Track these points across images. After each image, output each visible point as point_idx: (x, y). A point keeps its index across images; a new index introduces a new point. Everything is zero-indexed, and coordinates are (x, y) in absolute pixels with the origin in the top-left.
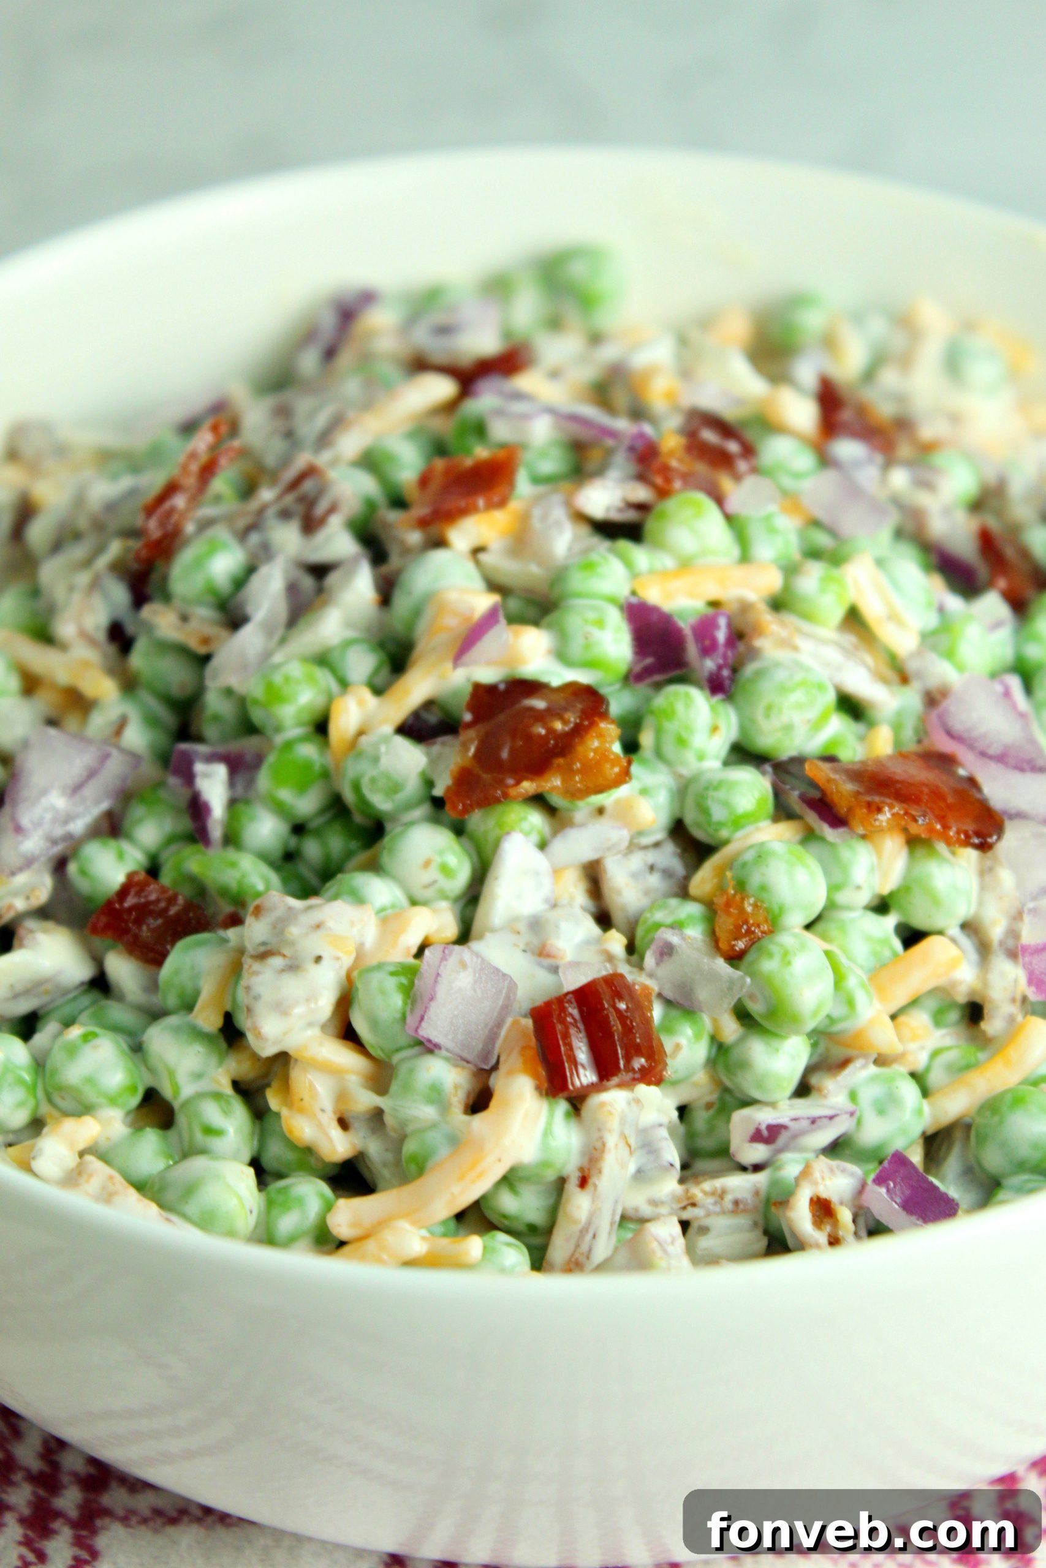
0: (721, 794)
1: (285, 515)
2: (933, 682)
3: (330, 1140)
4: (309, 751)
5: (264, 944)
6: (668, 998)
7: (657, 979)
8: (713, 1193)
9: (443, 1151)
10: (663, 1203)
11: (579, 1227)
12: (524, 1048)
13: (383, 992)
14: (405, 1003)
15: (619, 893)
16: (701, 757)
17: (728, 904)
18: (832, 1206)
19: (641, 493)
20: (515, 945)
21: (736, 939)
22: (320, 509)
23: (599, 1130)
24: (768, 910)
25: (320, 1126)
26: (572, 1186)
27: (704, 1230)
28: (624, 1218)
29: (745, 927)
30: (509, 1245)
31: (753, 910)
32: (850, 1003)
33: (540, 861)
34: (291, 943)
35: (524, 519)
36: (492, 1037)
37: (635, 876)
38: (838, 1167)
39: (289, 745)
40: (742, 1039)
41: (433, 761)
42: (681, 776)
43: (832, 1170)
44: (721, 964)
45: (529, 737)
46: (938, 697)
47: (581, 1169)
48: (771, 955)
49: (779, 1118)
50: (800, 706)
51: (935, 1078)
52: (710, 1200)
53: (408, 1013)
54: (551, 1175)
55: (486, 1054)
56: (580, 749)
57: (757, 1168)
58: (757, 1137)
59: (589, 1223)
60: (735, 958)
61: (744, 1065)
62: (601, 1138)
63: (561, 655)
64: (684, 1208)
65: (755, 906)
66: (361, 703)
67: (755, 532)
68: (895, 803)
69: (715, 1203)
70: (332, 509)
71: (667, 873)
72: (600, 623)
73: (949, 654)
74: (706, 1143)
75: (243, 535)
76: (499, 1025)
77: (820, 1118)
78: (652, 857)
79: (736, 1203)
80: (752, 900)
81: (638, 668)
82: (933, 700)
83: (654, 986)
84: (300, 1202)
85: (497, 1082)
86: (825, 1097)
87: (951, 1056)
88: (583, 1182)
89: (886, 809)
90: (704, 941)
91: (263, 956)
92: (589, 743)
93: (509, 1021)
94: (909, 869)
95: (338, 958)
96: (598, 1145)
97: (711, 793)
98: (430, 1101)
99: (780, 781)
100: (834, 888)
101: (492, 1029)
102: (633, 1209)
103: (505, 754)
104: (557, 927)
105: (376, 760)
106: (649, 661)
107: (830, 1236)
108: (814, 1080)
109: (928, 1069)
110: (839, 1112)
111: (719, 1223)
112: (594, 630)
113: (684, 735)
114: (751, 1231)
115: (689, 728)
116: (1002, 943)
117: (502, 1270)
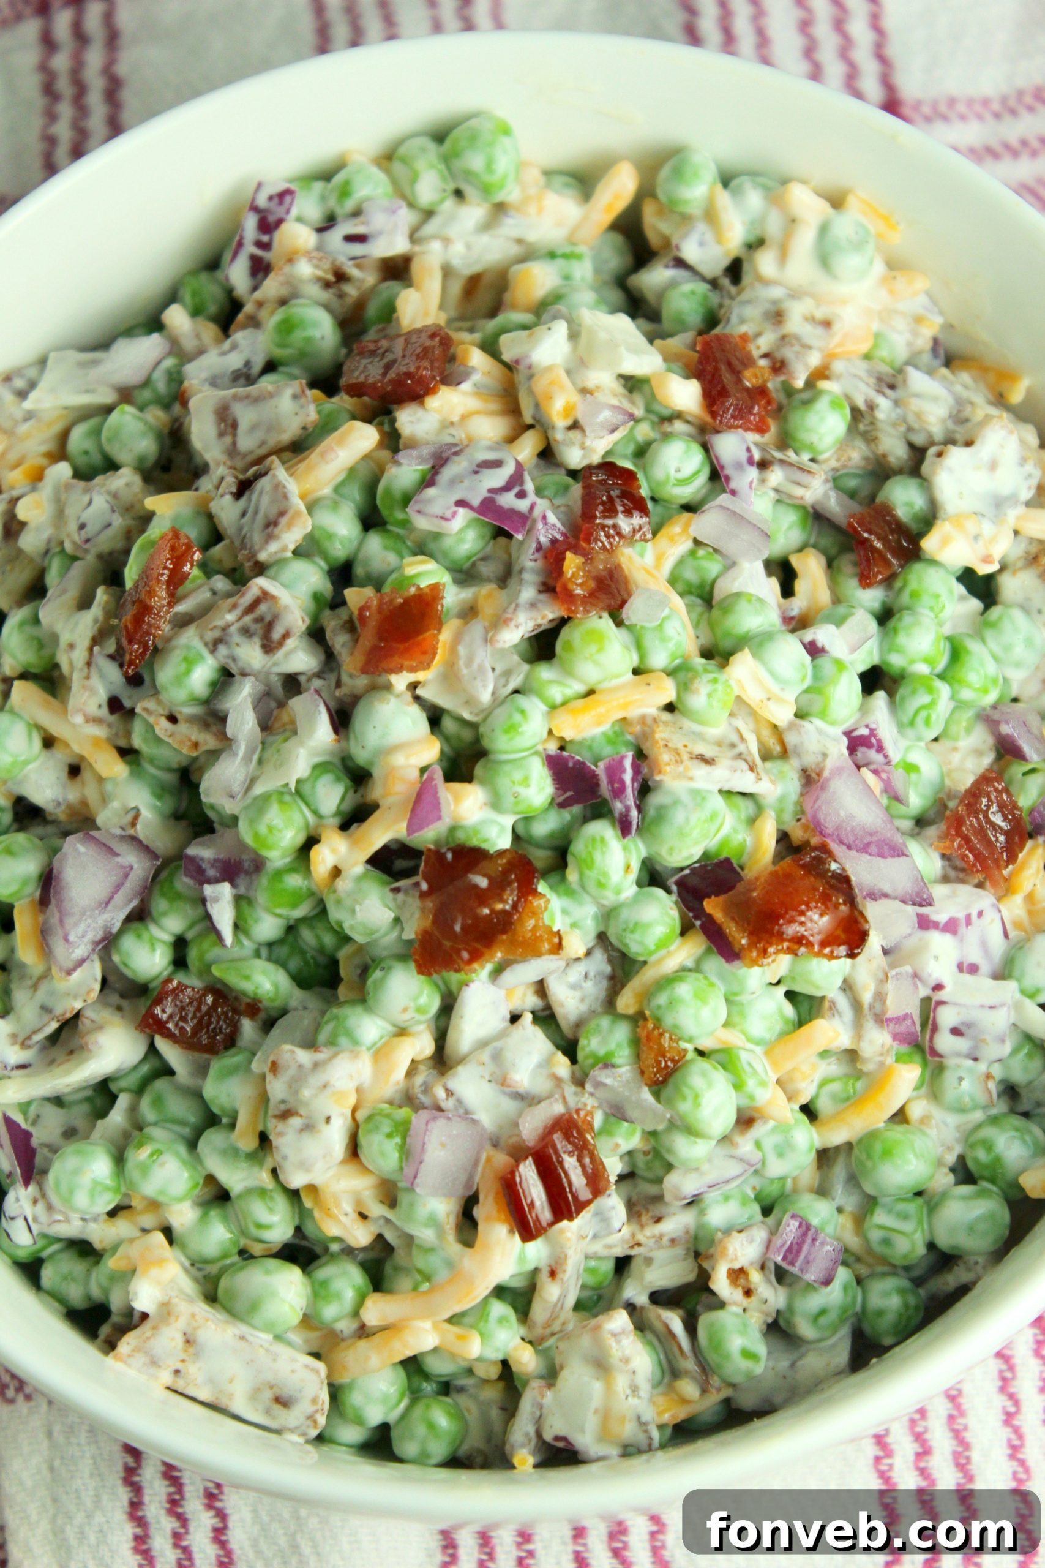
0: (636, 936)
1: (246, 632)
2: (810, 760)
3: (356, 1239)
4: (295, 881)
5: (283, 1102)
6: (606, 1110)
7: (597, 1099)
8: (653, 1236)
9: (442, 1275)
10: (615, 1246)
11: (552, 1304)
12: (497, 1194)
13: (383, 1154)
14: (401, 1159)
15: (562, 1004)
16: (618, 892)
17: (649, 1038)
18: (745, 1270)
20: (482, 1077)
21: (656, 1073)
22: (276, 635)
25: (345, 1227)
26: (544, 1276)
27: (649, 1261)
28: (587, 1258)
29: (663, 1061)
30: (501, 1320)
31: (669, 1044)
32: (752, 1096)
33: (494, 990)
34: (306, 1104)
36: (471, 1177)
37: (574, 987)
38: (747, 1239)
39: (279, 874)
40: (670, 1132)
41: (401, 907)
42: (603, 906)
43: (742, 1245)
44: (646, 1095)
45: (476, 918)
46: (813, 775)
47: (550, 1266)
48: (684, 1098)
49: (700, 1188)
50: (696, 843)
51: (824, 1106)
52: (652, 1240)
53: (404, 1165)
55: (468, 1186)
56: (520, 928)
60: (656, 1089)
62: (563, 1252)
63: (496, 804)
64: (632, 1247)
65: (670, 1039)
66: (334, 851)
67: (651, 642)
69: (656, 1241)
70: (286, 636)
71: (598, 977)
72: (526, 782)
73: (824, 713)
75: (214, 646)
76: (476, 1163)
77: (732, 1178)
78: (583, 967)
79: (673, 1241)
80: (667, 1035)
81: (560, 799)
82: (810, 779)
83: (594, 1103)
84: (338, 1296)
85: (479, 1212)
86: (737, 1151)
87: (835, 1087)
88: (553, 1274)
91: (285, 1115)
92: (526, 923)
93: (484, 1156)
94: (793, 966)
95: (342, 1114)
96: (562, 1256)
98: (427, 1225)
99: (686, 906)
100: (731, 995)
103: (458, 928)
104: (514, 1062)
105: (353, 912)
106: (569, 794)
107: (744, 1289)
109: (817, 1097)
111: (660, 1255)
112: (521, 790)
113: (603, 880)
114: (684, 1260)
115: (605, 874)
116: (871, 1007)
117: (498, 1350)
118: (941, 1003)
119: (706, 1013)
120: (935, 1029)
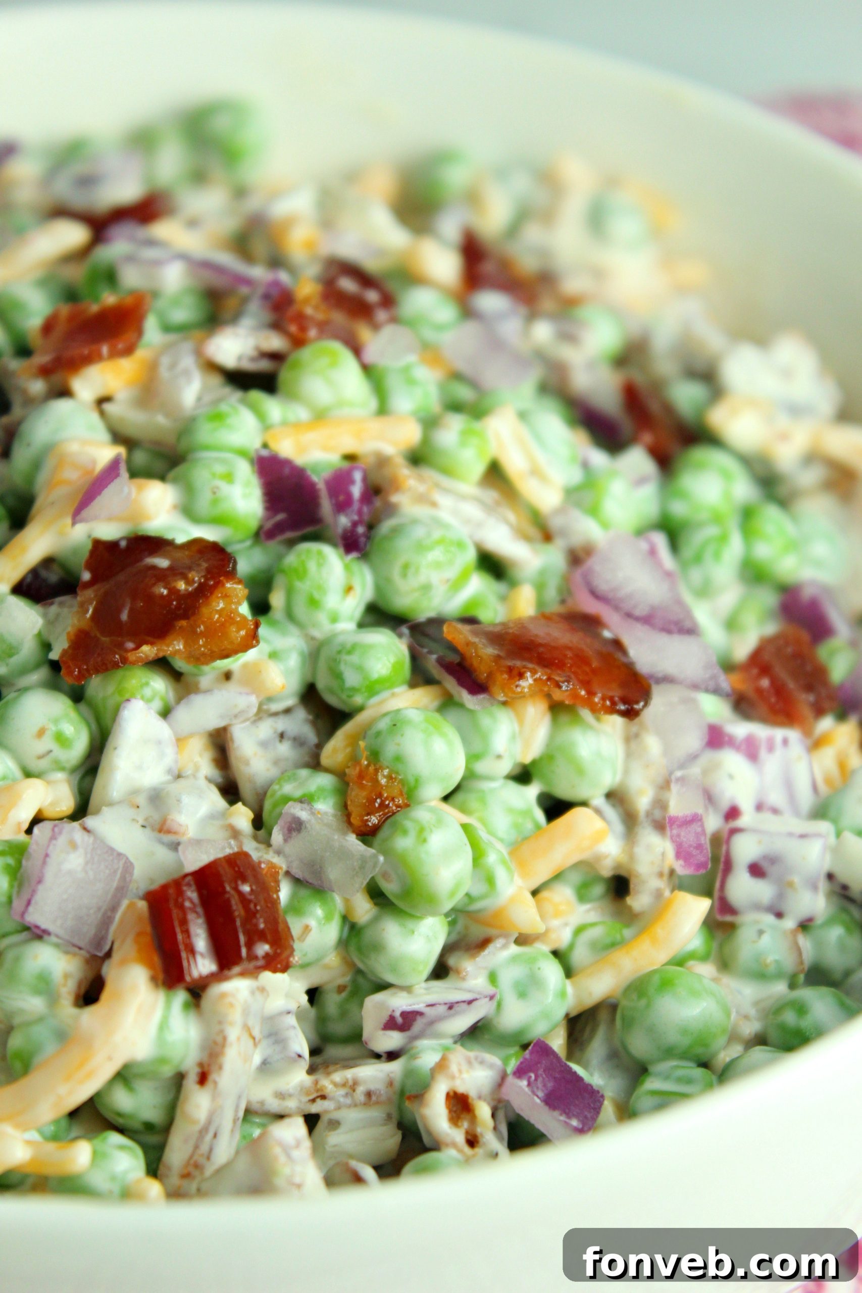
0: (354, 658)
2: (577, 540)
6: (297, 876)
7: (285, 856)
8: (344, 1085)
9: (50, 1048)
10: (290, 1096)
11: (197, 1128)
12: (139, 934)
14: (11, 886)
15: (247, 763)
16: (334, 619)
17: (361, 776)
18: (470, 1100)
19: (275, 342)
20: (134, 820)
21: (368, 814)
23: (220, 1023)
24: (402, 782)
26: (191, 1082)
27: (335, 1124)
28: (249, 1112)
29: (378, 801)
30: (122, 1147)
31: (388, 782)
32: (490, 880)
33: (162, 729)
35: (152, 368)
36: (106, 922)
37: (264, 744)
38: (476, 1058)
40: (376, 920)
41: (50, 623)
42: (313, 639)
43: (469, 1063)
44: (352, 839)
45: (150, 598)
46: (582, 555)
47: (201, 1065)
49: (414, 1004)
50: (438, 565)
51: (579, 956)
52: (342, 1092)
53: (14, 896)
54: (168, 1071)
55: (99, 940)
56: (205, 611)
57: (392, 1056)
58: (391, 1024)
59: (209, 1122)
60: (367, 835)
61: (378, 947)
62: (222, 1031)
63: (188, 511)
64: (313, 1101)
65: (390, 778)
67: (394, 383)
68: (537, 667)
69: (347, 1095)
71: (298, 742)
72: (229, 478)
73: (593, 511)
74: (339, 1028)
76: (114, 908)
77: (458, 1002)
78: (281, 724)
79: (369, 1094)
80: (386, 772)
81: (269, 525)
82: (576, 558)
83: (280, 863)
85: (110, 971)
86: (464, 979)
87: (595, 933)
88: (203, 1079)
89: (528, 674)
90: (335, 816)
92: (214, 604)
93: (125, 903)
94: (552, 738)
96: (219, 1039)
97: (345, 657)
99: (418, 645)
100: (473, 757)
101: (105, 914)
102: (258, 1102)
103: (124, 616)
104: (179, 801)
106: (281, 517)
107: (467, 1133)
108: (452, 961)
109: (571, 946)
110: (478, 997)
111: (351, 1116)
112: (224, 487)
113: (316, 596)
114: (385, 1125)
115: (321, 589)
116: (648, 814)
117: (113, 1178)
118: (734, 831)
119: (439, 746)
120: (728, 867)
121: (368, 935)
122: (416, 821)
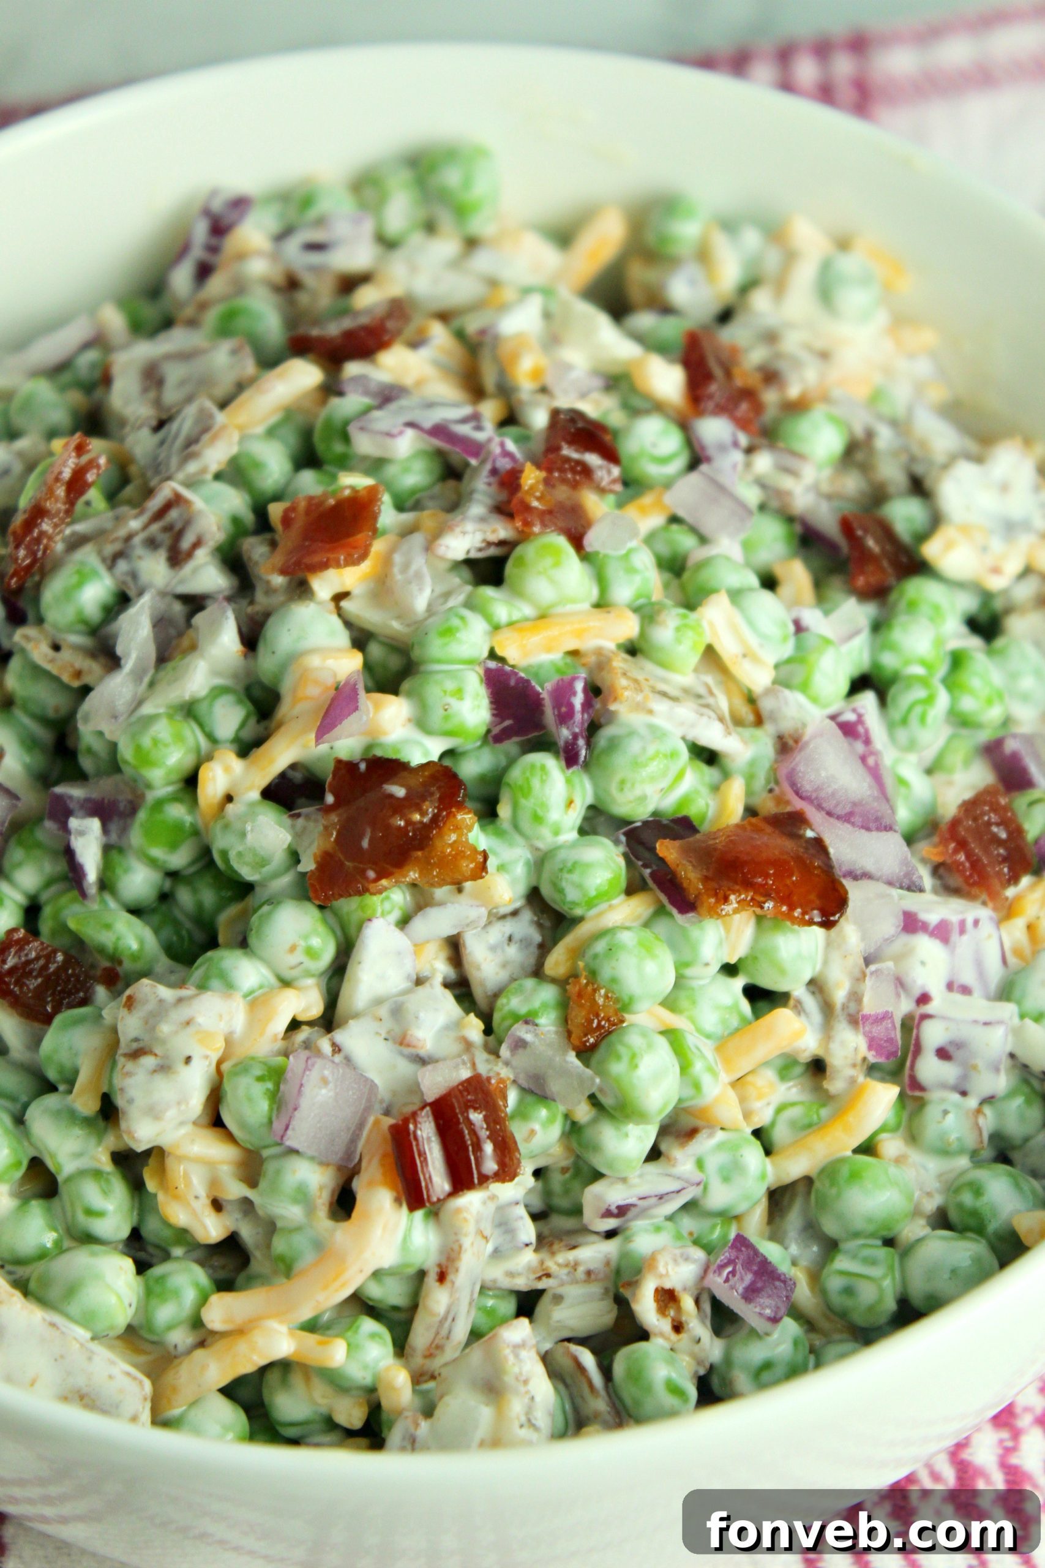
0: (575, 877)
1: (152, 544)
2: (786, 726)
3: (205, 1227)
4: (178, 812)
5: (136, 1040)
6: (523, 1086)
7: (513, 1068)
8: (567, 1265)
9: (308, 1257)
10: (519, 1274)
11: (438, 1319)
12: (385, 1156)
13: (250, 1100)
14: (271, 1109)
15: (478, 968)
16: (557, 832)
17: (580, 995)
18: (676, 1294)
19: (502, 531)
20: (377, 1033)
21: (586, 1035)
22: (186, 544)
23: (456, 1234)
24: (617, 1000)
25: (194, 1213)
26: (431, 1279)
27: (558, 1299)
28: (484, 1289)
29: (596, 1021)
30: (373, 1336)
31: (604, 1002)
32: (697, 1086)
33: (399, 940)
34: (163, 1042)
35: (387, 561)
36: (354, 1140)
37: (493, 949)
38: (682, 1255)
39: (159, 804)
40: (594, 1121)
41: (298, 835)
42: (537, 849)
43: (675, 1261)
44: (572, 1057)
45: (388, 827)
46: (791, 742)
47: (440, 1265)
48: (619, 1057)
49: (628, 1199)
50: (652, 779)
51: (780, 1134)
52: (565, 1271)
53: (274, 1118)
54: (412, 1271)
55: (349, 1154)
56: (438, 843)
57: (610, 1234)
58: (608, 1214)
59: (448, 1312)
60: (585, 1053)
61: (596, 1148)
62: (457, 1241)
63: (421, 723)
64: (539, 1278)
65: (606, 997)
66: (227, 769)
67: (614, 572)
68: (742, 890)
69: (569, 1273)
70: (197, 544)
71: (525, 942)
72: (459, 693)
73: (804, 687)
74: (563, 1202)
75: (112, 562)
76: (361, 1125)
77: (667, 1194)
78: (508, 927)
79: (589, 1273)
80: (603, 992)
81: (496, 730)
82: (786, 746)
83: (508, 1073)
84: (176, 1294)
85: (357, 1185)
86: (674, 1166)
87: (795, 1111)
88: (442, 1277)
89: (732, 897)
90: (556, 1033)
91: (136, 1054)
92: (446, 837)
93: (371, 1120)
94: (756, 939)
95: (207, 1057)
96: (456, 1247)
97: (566, 875)
98: (295, 1201)
99: (634, 856)
100: (681, 966)
101: (354, 1132)
102: (491, 1281)
103: (365, 844)
104: (417, 1018)
105: (243, 835)
106: (508, 723)
107: (673, 1320)
108: (663, 1147)
109: (773, 1123)
110: (685, 1185)
111: (573, 1292)
112: (453, 702)
113: (540, 813)
114: (602, 1299)
115: (544, 806)
116: (844, 1007)
117: (366, 1367)
118: (925, 1017)
119: (650, 967)
120: (918, 1049)
121: (589, 1133)
122: (628, 1047)
